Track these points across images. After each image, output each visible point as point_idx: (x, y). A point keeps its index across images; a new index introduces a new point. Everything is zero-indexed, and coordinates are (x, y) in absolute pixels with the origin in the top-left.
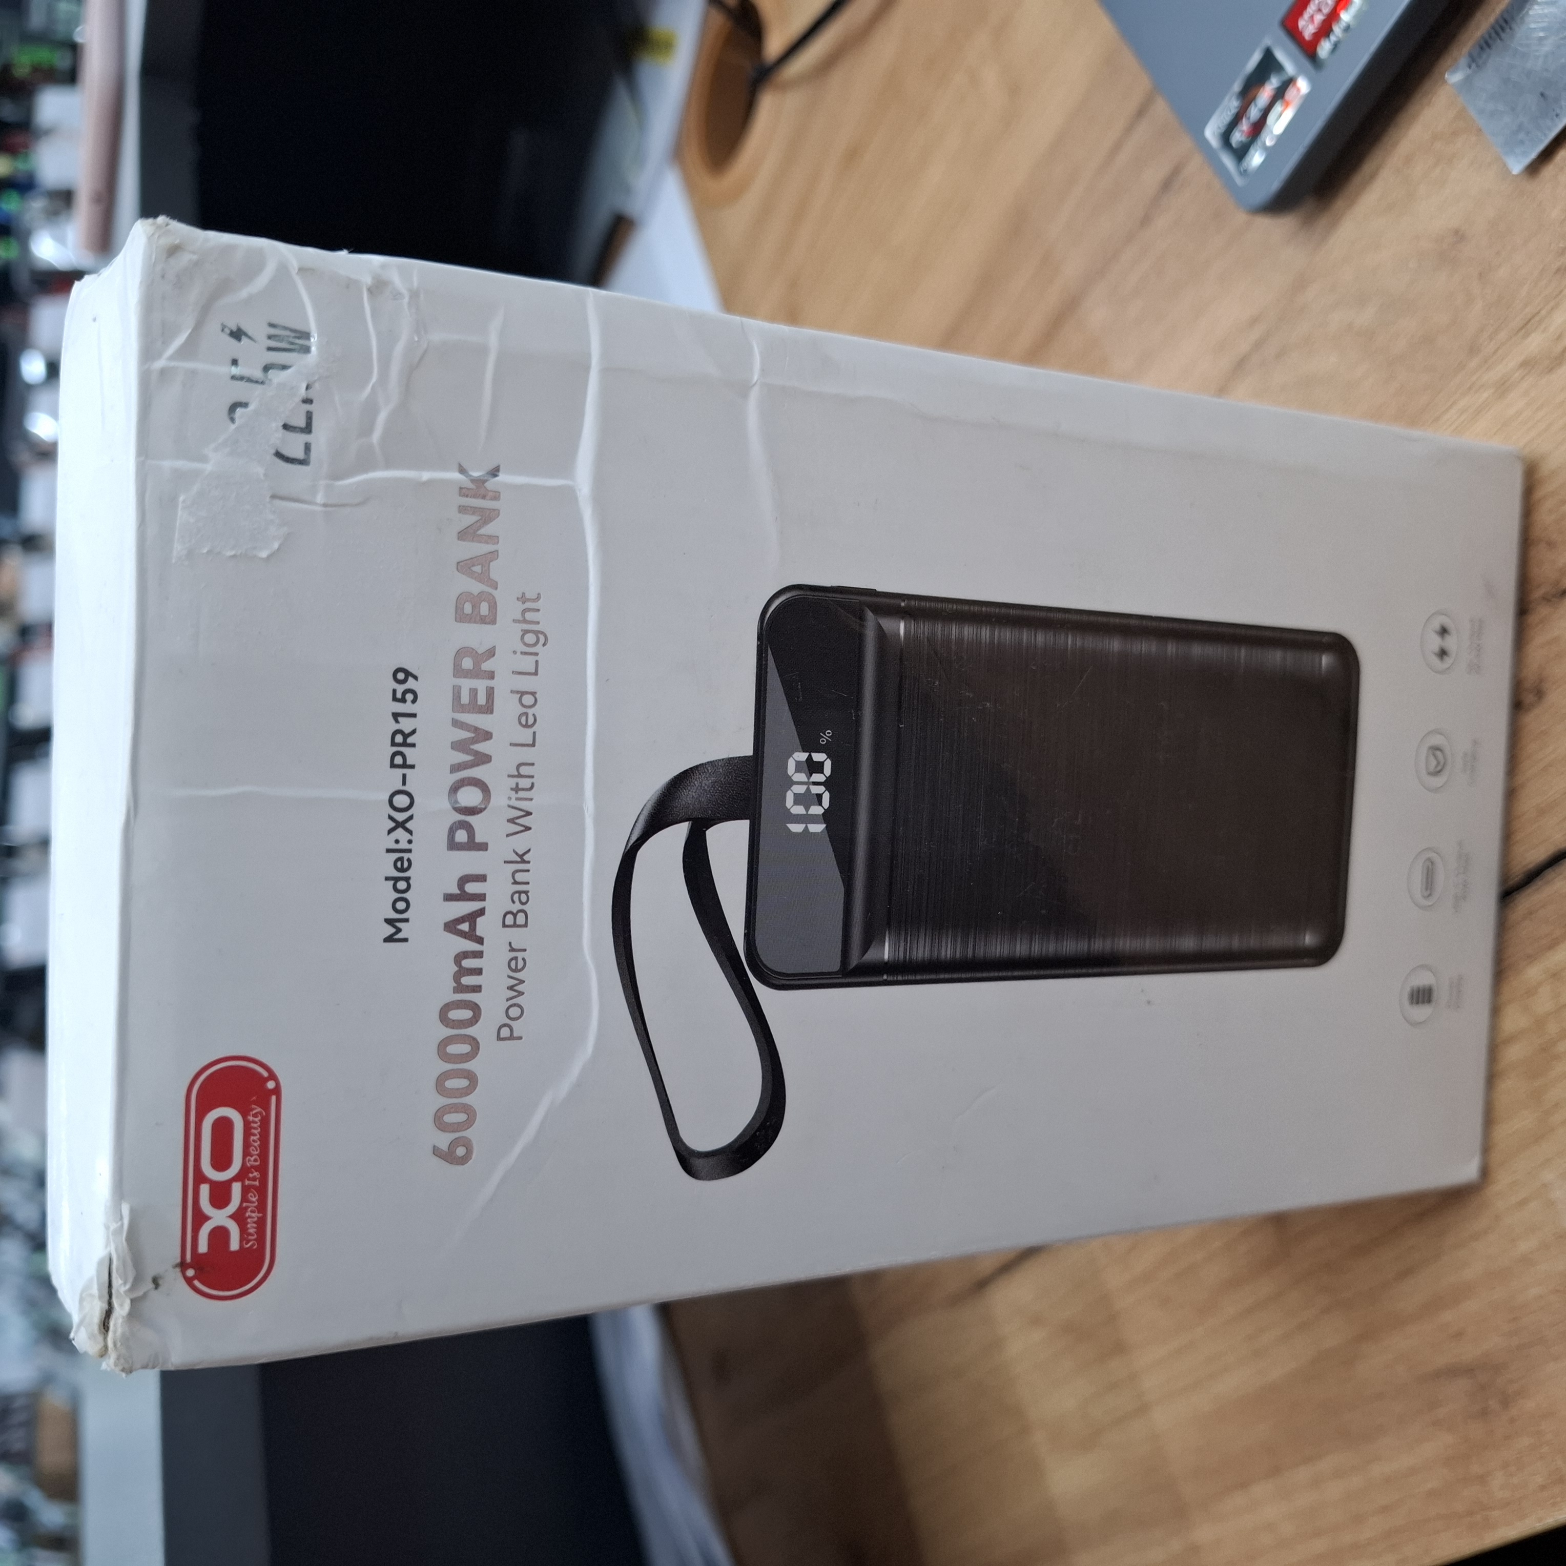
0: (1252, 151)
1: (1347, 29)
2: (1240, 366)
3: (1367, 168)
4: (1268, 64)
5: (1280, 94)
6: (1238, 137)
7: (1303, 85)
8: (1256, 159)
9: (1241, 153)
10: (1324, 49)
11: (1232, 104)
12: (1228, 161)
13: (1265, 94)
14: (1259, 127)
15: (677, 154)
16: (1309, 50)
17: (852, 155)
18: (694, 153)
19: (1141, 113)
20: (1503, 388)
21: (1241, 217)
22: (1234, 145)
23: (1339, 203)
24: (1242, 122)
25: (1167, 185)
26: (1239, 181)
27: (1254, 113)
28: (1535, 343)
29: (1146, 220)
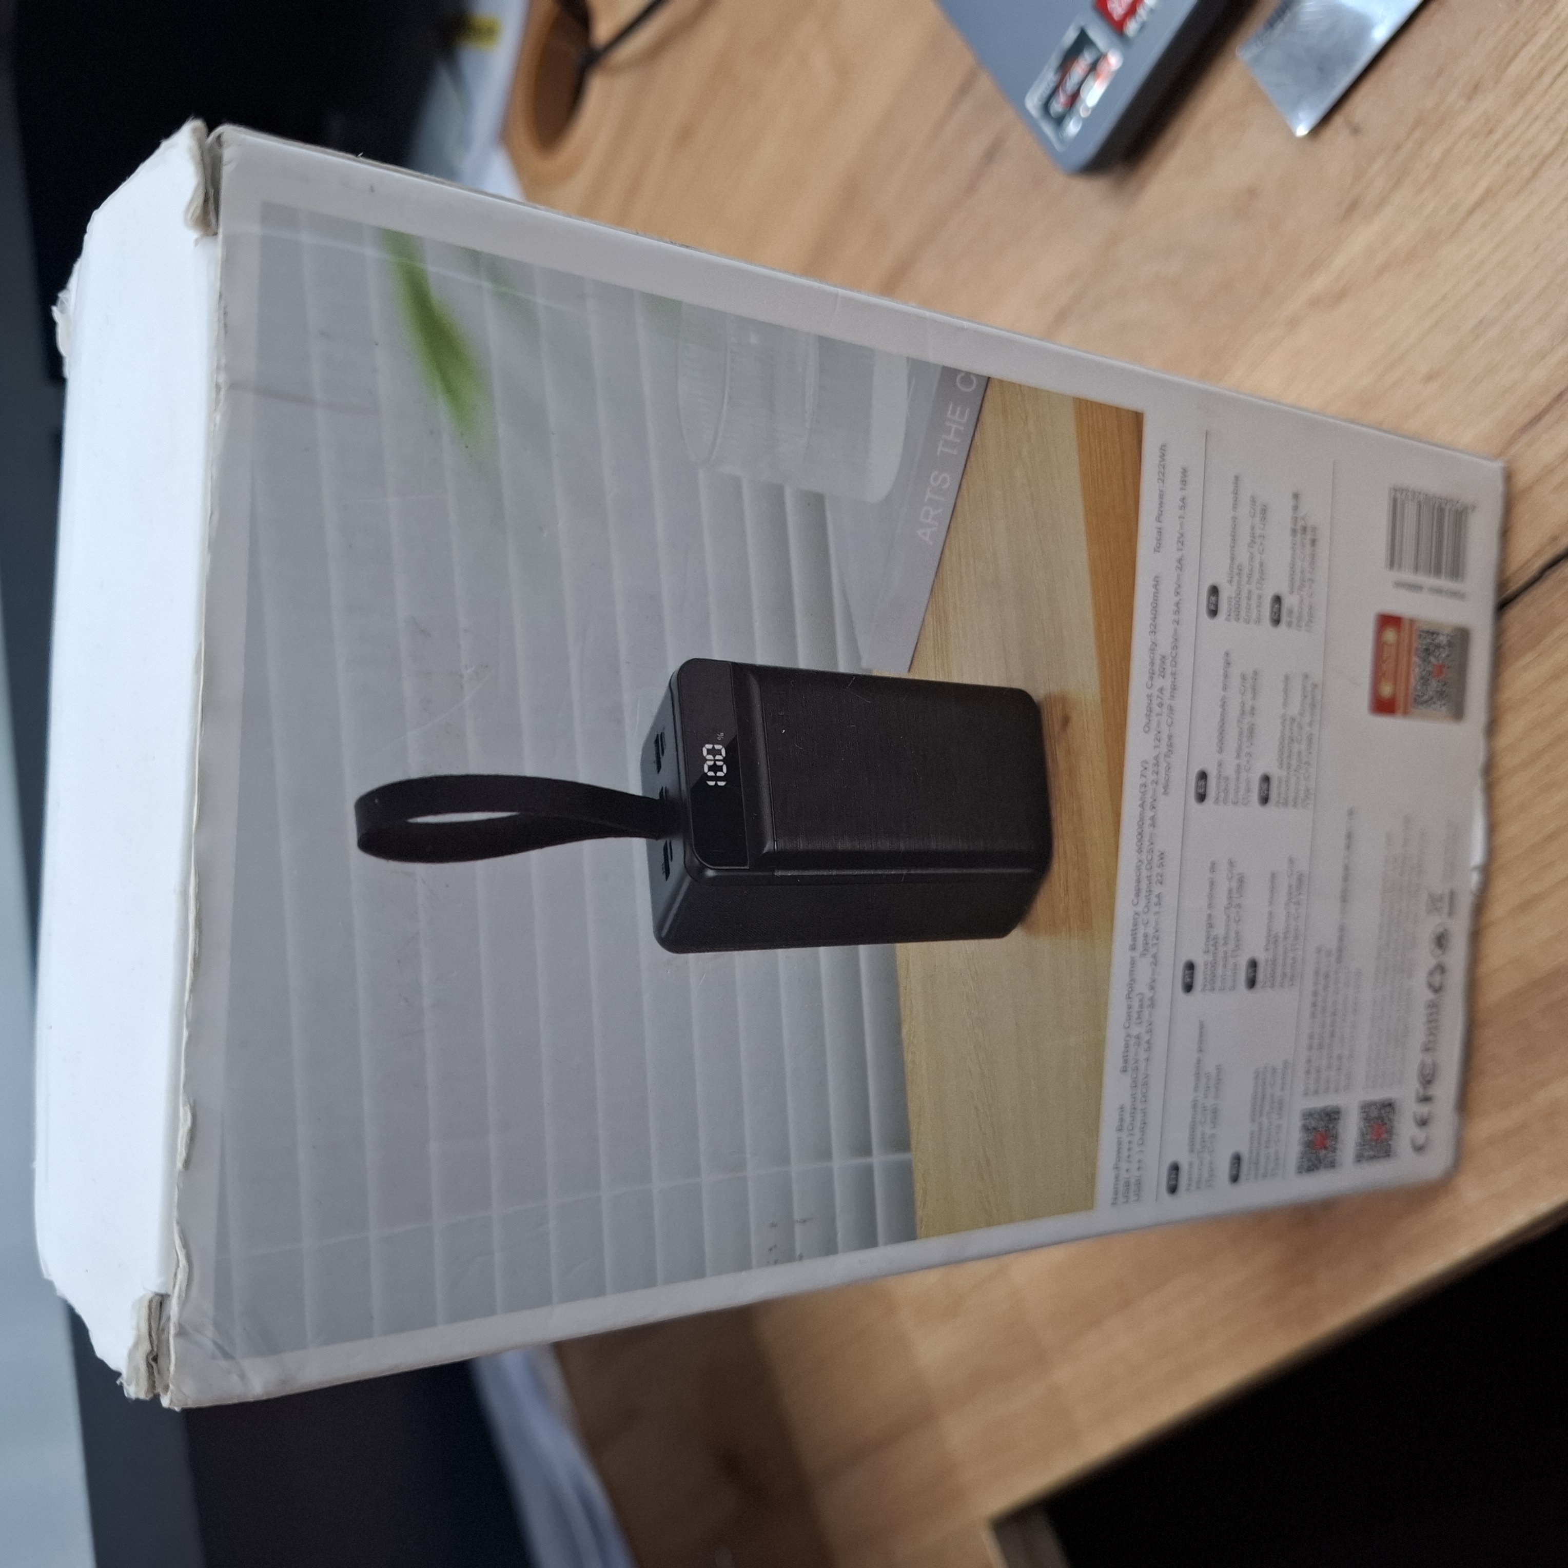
0: (1067, 119)
1: (1152, 11)
2: (1062, 317)
3: (1170, 135)
4: (1083, 42)
5: (1093, 68)
6: (1057, 106)
7: (1114, 61)
8: (1072, 128)
9: (1059, 121)
10: (1132, 27)
11: (1049, 77)
12: (1048, 129)
13: (1079, 69)
14: (1075, 97)
15: (504, 136)
16: (1118, 27)
17: (685, 135)
18: (522, 135)
19: (964, 90)
20: (1293, 323)
21: (1058, 180)
22: (1053, 115)
23: (1146, 168)
24: (1059, 91)
25: (991, 155)
26: (1058, 146)
27: (1071, 84)
28: (1320, 283)
29: (971, 188)
